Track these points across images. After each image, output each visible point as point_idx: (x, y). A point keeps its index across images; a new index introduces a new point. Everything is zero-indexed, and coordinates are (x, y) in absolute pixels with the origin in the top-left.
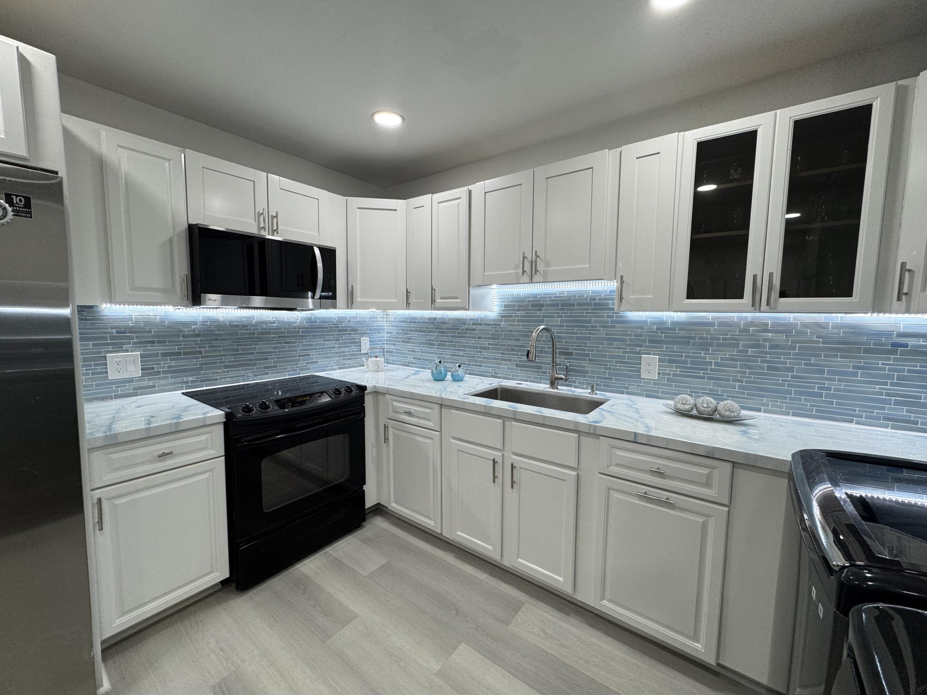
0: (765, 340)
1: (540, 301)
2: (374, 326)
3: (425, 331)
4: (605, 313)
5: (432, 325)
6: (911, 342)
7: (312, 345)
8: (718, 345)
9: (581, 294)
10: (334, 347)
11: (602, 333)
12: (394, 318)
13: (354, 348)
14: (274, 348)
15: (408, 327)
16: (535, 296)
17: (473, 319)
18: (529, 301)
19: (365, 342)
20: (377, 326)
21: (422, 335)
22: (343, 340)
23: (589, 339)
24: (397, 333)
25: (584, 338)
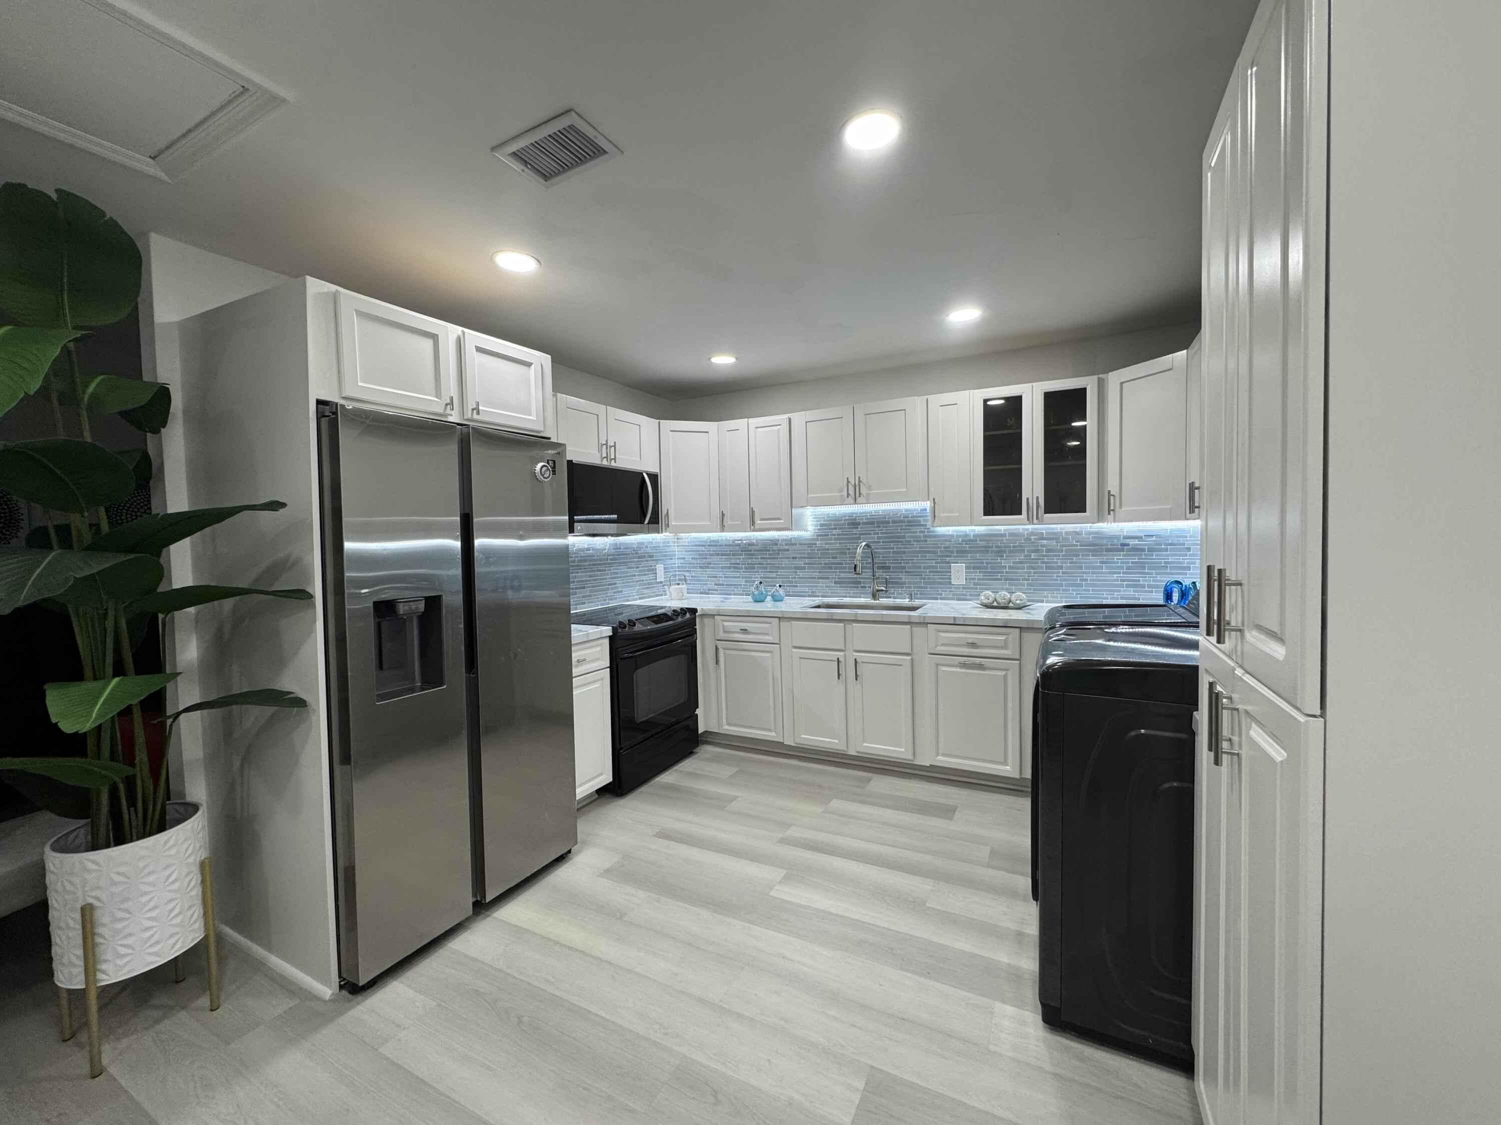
0: (1043, 546)
1: (856, 519)
2: (667, 552)
3: (726, 555)
4: (918, 529)
5: (737, 547)
6: (1132, 542)
7: (617, 573)
8: (1010, 552)
9: (895, 512)
10: (635, 575)
11: (916, 547)
12: (688, 542)
13: (652, 576)
15: (708, 551)
16: (851, 515)
17: (786, 540)
18: (845, 520)
19: (660, 568)
20: (670, 552)
21: (725, 559)
22: (642, 567)
23: (904, 552)
24: (692, 558)
25: (898, 553)
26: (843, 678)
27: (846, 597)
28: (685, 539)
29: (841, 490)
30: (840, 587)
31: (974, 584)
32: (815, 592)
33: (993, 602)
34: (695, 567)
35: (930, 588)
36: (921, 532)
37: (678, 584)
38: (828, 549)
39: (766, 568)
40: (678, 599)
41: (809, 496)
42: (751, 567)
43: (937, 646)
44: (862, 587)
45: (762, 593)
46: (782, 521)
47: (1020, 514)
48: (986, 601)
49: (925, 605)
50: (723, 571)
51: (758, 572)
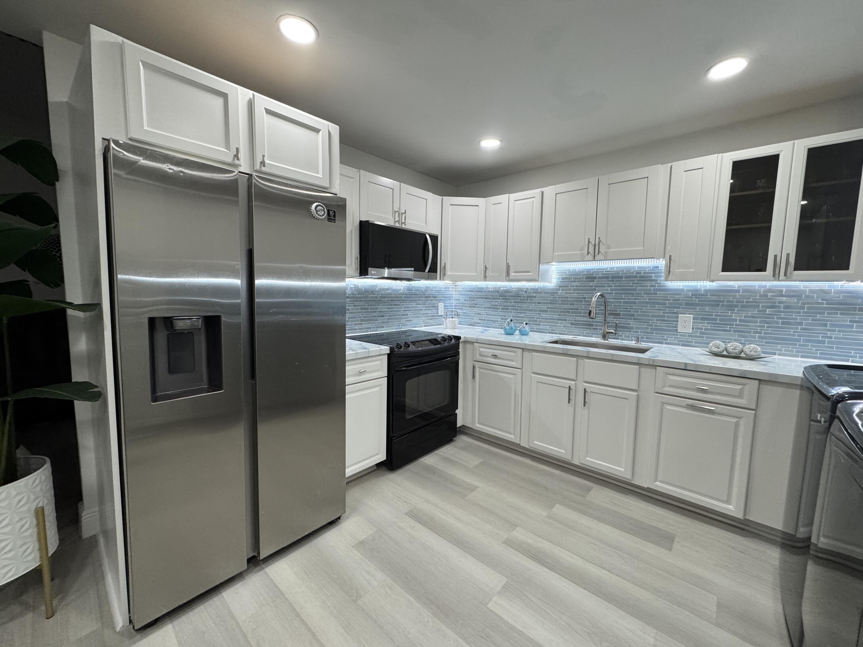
0: (780, 302)
1: (593, 274)
2: (447, 295)
3: (490, 299)
4: (649, 284)
5: (497, 293)
7: (409, 307)
8: (742, 307)
9: (628, 269)
10: (422, 310)
11: (646, 299)
12: (462, 289)
13: (434, 311)
14: (388, 308)
15: (475, 295)
16: (588, 271)
17: (534, 289)
18: (583, 275)
19: (441, 305)
20: (449, 294)
21: (488, 301)
22: (427, 304)
23: (635, 303)
24: (465, 300)
25: (630, 303)
26: (572, 402)
27: (580, 335)
28: (460, 286)
29: (582, 249)
30: (575, 327)
31: (700, 333)
32: (555, 330)
33: (724, 351)
34: (466, 307)
35: (656, 333)
36: (651, 286)
37: (452, 318)
38: (567, 298)
39: (517, 310)
40: (451, 328)
41: (554, 254)
42: (505, 309)
43: (665, 386)
44: (593, 329)
45: (512, 328)
46: (531, 274)
47: (765, 270)
48: (715, 350)
49: (653, 348)
50: (485, 310)
51: (511, 312)
